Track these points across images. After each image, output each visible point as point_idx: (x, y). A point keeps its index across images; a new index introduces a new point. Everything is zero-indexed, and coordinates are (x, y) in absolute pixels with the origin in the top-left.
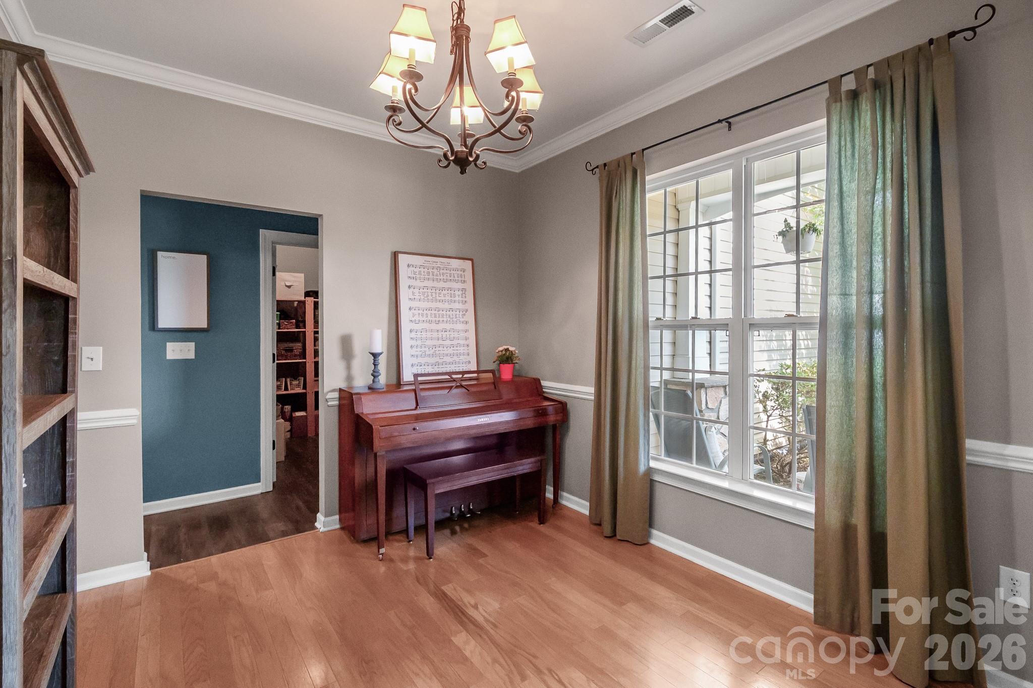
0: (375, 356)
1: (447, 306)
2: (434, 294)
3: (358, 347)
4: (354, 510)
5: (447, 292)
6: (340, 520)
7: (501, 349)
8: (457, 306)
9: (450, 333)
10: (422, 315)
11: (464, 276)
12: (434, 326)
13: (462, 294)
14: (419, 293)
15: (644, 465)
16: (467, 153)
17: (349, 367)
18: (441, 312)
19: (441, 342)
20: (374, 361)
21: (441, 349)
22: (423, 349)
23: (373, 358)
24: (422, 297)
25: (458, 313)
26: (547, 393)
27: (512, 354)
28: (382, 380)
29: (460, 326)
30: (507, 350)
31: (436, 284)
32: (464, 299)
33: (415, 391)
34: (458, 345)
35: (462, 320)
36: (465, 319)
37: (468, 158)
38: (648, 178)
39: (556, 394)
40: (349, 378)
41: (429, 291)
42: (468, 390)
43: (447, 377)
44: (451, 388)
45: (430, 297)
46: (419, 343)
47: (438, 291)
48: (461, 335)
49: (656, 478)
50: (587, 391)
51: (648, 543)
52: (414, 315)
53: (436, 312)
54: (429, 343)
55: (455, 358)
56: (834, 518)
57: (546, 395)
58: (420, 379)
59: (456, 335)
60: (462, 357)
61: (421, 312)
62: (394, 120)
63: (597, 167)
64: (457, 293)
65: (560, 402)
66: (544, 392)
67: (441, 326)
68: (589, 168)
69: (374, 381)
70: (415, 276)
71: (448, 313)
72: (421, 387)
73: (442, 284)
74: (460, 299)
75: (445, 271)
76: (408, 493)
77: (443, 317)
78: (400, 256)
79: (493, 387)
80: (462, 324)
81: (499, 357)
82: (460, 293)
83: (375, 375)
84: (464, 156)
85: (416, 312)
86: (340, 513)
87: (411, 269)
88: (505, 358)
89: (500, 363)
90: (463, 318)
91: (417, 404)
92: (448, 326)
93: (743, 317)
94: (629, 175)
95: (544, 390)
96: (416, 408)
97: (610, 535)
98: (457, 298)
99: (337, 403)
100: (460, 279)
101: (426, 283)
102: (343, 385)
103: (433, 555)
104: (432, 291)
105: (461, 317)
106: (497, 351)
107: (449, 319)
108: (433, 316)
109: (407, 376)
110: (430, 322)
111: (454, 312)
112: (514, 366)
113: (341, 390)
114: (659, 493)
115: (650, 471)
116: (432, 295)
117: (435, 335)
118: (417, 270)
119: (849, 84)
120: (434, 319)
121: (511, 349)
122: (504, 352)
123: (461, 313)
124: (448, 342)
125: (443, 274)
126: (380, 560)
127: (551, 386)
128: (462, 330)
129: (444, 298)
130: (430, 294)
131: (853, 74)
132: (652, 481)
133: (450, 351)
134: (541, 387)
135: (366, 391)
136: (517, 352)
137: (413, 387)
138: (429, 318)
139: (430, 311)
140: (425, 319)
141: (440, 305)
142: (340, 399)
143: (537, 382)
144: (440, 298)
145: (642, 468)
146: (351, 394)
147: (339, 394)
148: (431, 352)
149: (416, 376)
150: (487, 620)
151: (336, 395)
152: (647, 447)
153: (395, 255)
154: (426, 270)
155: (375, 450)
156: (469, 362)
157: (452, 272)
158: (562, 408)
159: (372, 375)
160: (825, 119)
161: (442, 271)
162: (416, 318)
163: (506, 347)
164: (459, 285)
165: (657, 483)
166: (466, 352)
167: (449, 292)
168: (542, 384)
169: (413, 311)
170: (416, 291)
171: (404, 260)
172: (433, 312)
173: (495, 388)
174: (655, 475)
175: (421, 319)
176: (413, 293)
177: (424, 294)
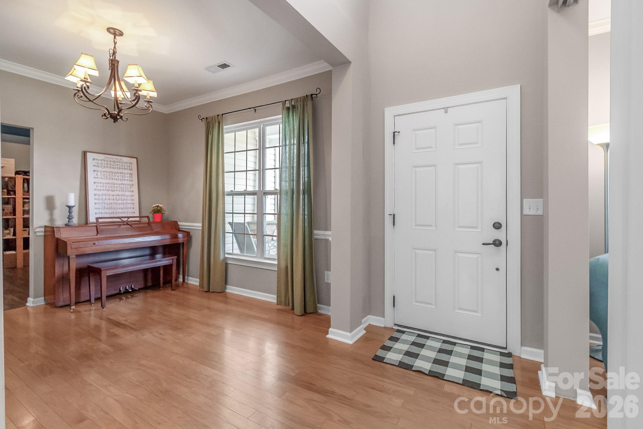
0: (70, 207)
1: (119, 182)
2: (111, 175)
3: (58, 203)
4: (54, 294)
5: (120, 174)
6: (45, 299)
7: (154, 206)
8: (126, 182)
9: (121, 197)
10: (103, 187)
11: (131, 166)
12: (111, 193)
13: (130, 177)
14: (101, 174)
15: (223, 257)
16: (117, 114)
17: (51, 214)
18: (115, 185)
19: (115, 201)
20: (69, 210)
21: (115, 205)
22: (103, 205)
23: (68, 209)
24: (103, 177)
25: (127, 186)
26: (181, 228)
27: (161, 209)
28: (75, 221)
29: (128, 193)
30: (158, 206)
31: (112, 170)
32: (131, 179)
33: (96, 226)
34: (127, 203)
35: (129, 190)
36: (132, 189)
37: (117, 116)
38: (224, 127)
39: (184, 228)
40: (52, 220)
41: (108, 173)
42: (132, 226)
43: (119, 220)
44: (120, 225)
45: (108, 177)
46: (101, 201)
47: (113, 174)
48: (129, 198)
49: (229, 262)
50: (198, 225)
51: (225, 292)
52: (97, 186)
53: (112, 185)
54: (107, 201)
55: (125, 210)
56: (283, 265)
57: (180, 229)
58: (100, 220)
59: (125, 198)
60: (129, 210)
61: (102, 185)
62: (78, 95)
63: (203, 118)
64: (126, 175)
65: (187, 232)
66: (180, 228)
67: (115, 193)
68: (200, 118)
69: (69, 221)
70: (98, 165)
71: (120, 186)
72: (100, 224)
73: (116, 170)
74: (128, 179)
75: (118, 163)
76: (91, 279)
77: (117, 187)
78: (88, 154)
79: (148, 225)
80: (129, 192)
81: (153, 210)
82: (129, 175)
83: (70, 218)
84: (115, 115)
85: (99, 185)
86: (45, 295)
87: (95, 161)
88: (156, 211)
89: (154, 213)
90: (130, 189)
91: (98, 233)
92: (120, 193)
93: (261, 190)
94: (217, 124)
95: (180, 227)
96: (97, 235)
97: (208, 291)
98: (126, 178)
99: (43, 234)
100: (128, 168)
101: (106, 169)
102: (48, 224)
103: (105, 306)
104: (110, 174)
105: (129, 188)
106: (152, 207)
107: (121, 189)
108: (110, 187)
109: (92, 219)
110: (108, 190)
111: (124, 186)
112: (162, 215)
113: (45, 227)
114: (230, 268)
115: (226, 259)
116: (109, 176)
117: (112, 197)
118: (100, 162)
119: (288, 105)
120: (111, 189)
121: (160, 206)
122: (156, 208)
123: (129, 186)
124: (120, 202)
125: (117, 165)
126: (72, 313)
127: (183, 225)
128: (130, 196)
129: (118, 178)
130: (108, 175)
131: (281, 102)
132: (227, 264)
133: (122, 206)
134: (178, 225)
135: (64, 226)
136: (164, 207)
137: (96, 225)
138: (108, 188)
139: (108, 185)
140: (105, 188)
141: (115, 182)
142: (45, 232)
143: (176, 223)
144: (114, 178)
145: (222, 257)
146: (53, 228)
147: (45, 229)
148: (109, 206)
149: (97, 219)
150: (130, 323)
151: (43, 229)
152: (224, 248)
153: (85, 154)
154: (106, 162)
155: (68, 255)
156: (134, 213)
157: (123, 164)
158: (188, 234)
159: (68, 218)
160: (281, 115)
161: (116, 163)
162: (99, 188)
163: (157, 205)
164: (128, 171)
165: (229, 264)
166: (132, 207)
167: (121, 174)
168: (179, 224)
169: (96, 184)
170: (99, 173)
171: (90, 156)
172: (110, 185)
173: (149, 225)
174: (228, 261)
175: (102, 188)
176: (97, 174)
177: (104, 175)
